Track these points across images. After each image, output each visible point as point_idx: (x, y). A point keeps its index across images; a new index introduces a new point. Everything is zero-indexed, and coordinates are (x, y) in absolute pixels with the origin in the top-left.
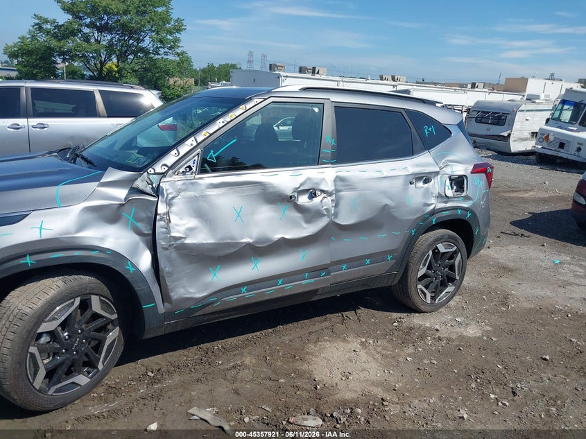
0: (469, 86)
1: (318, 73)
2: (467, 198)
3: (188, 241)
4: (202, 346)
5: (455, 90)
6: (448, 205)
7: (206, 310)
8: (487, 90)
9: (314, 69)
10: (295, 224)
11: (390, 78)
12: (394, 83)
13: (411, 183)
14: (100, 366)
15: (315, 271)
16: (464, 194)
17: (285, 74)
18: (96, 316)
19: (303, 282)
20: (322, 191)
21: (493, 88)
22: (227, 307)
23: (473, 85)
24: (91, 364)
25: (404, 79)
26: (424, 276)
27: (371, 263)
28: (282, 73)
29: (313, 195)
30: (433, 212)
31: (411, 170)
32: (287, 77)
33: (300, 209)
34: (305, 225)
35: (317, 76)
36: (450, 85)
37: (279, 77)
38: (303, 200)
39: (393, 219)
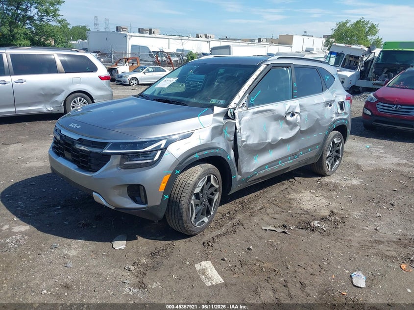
0: (257, 41)
1: (154, 33)
2: (345, 113)
3: (248, 143)
4: (236, 200)
5: (248, 43)
6: (339, 117)
7: (252, 179)
8: (268, 44)
9: (150, 30)
10: (285, 131)
11: (204, 36)
12: (207, 40)
13: (326, 107)
14: (212, 213)
15: (293, 155)
16: (344, 112)
17: (131, 34)
18: (212, 186)
19: (289, 162)
20: (296, 113)
21: (272, 41)
22: (260, 176)
23: (260, 40)
24: (208, 213)
25: (213, 36)
26: (329, 157)
27: (311, 150)
28: (128, 34)
29: (293, 115)
30: (334, 122)
31: (325, 100)
32: (132, 36)
33: (288, 123)
34: (290, 131)
35: (153, 35)
36: (243, 40)
37: (126, 36)
38: (289, 118)
39: (320, 126)
